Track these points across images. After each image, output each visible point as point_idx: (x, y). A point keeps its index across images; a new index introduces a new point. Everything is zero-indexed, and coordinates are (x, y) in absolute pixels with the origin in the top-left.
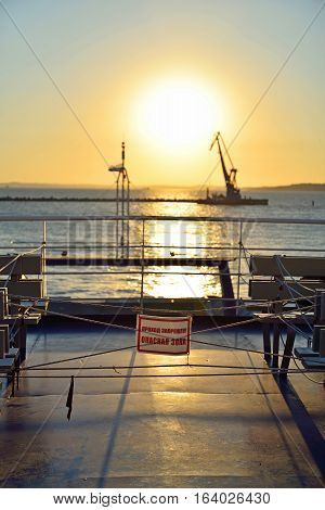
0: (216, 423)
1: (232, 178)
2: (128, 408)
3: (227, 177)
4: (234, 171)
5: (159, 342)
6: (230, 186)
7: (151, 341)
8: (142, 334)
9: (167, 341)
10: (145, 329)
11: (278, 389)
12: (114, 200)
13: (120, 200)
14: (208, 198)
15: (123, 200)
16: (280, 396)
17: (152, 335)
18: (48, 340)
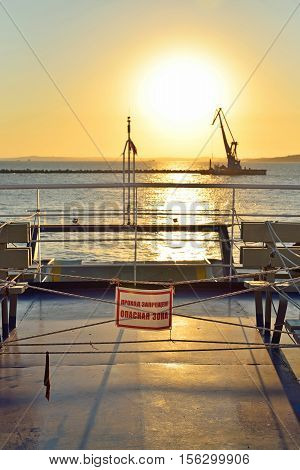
0: (204, 399)
1: (232, 151)
2: (113, 381)
3: (228, 150)
4: (235, 144)
5: (139, 317)
6: (231, 158)
7: (130, 316)
8: (121, 308)
9: (148, 315)
10: (124, 302)
11: (270, 360)
12: (121, 172)
13: (126, 172)
14: (211, 169)
15: (129, 172)
16: (272, 366)
17: (132, 309)
18: (43, 307)
